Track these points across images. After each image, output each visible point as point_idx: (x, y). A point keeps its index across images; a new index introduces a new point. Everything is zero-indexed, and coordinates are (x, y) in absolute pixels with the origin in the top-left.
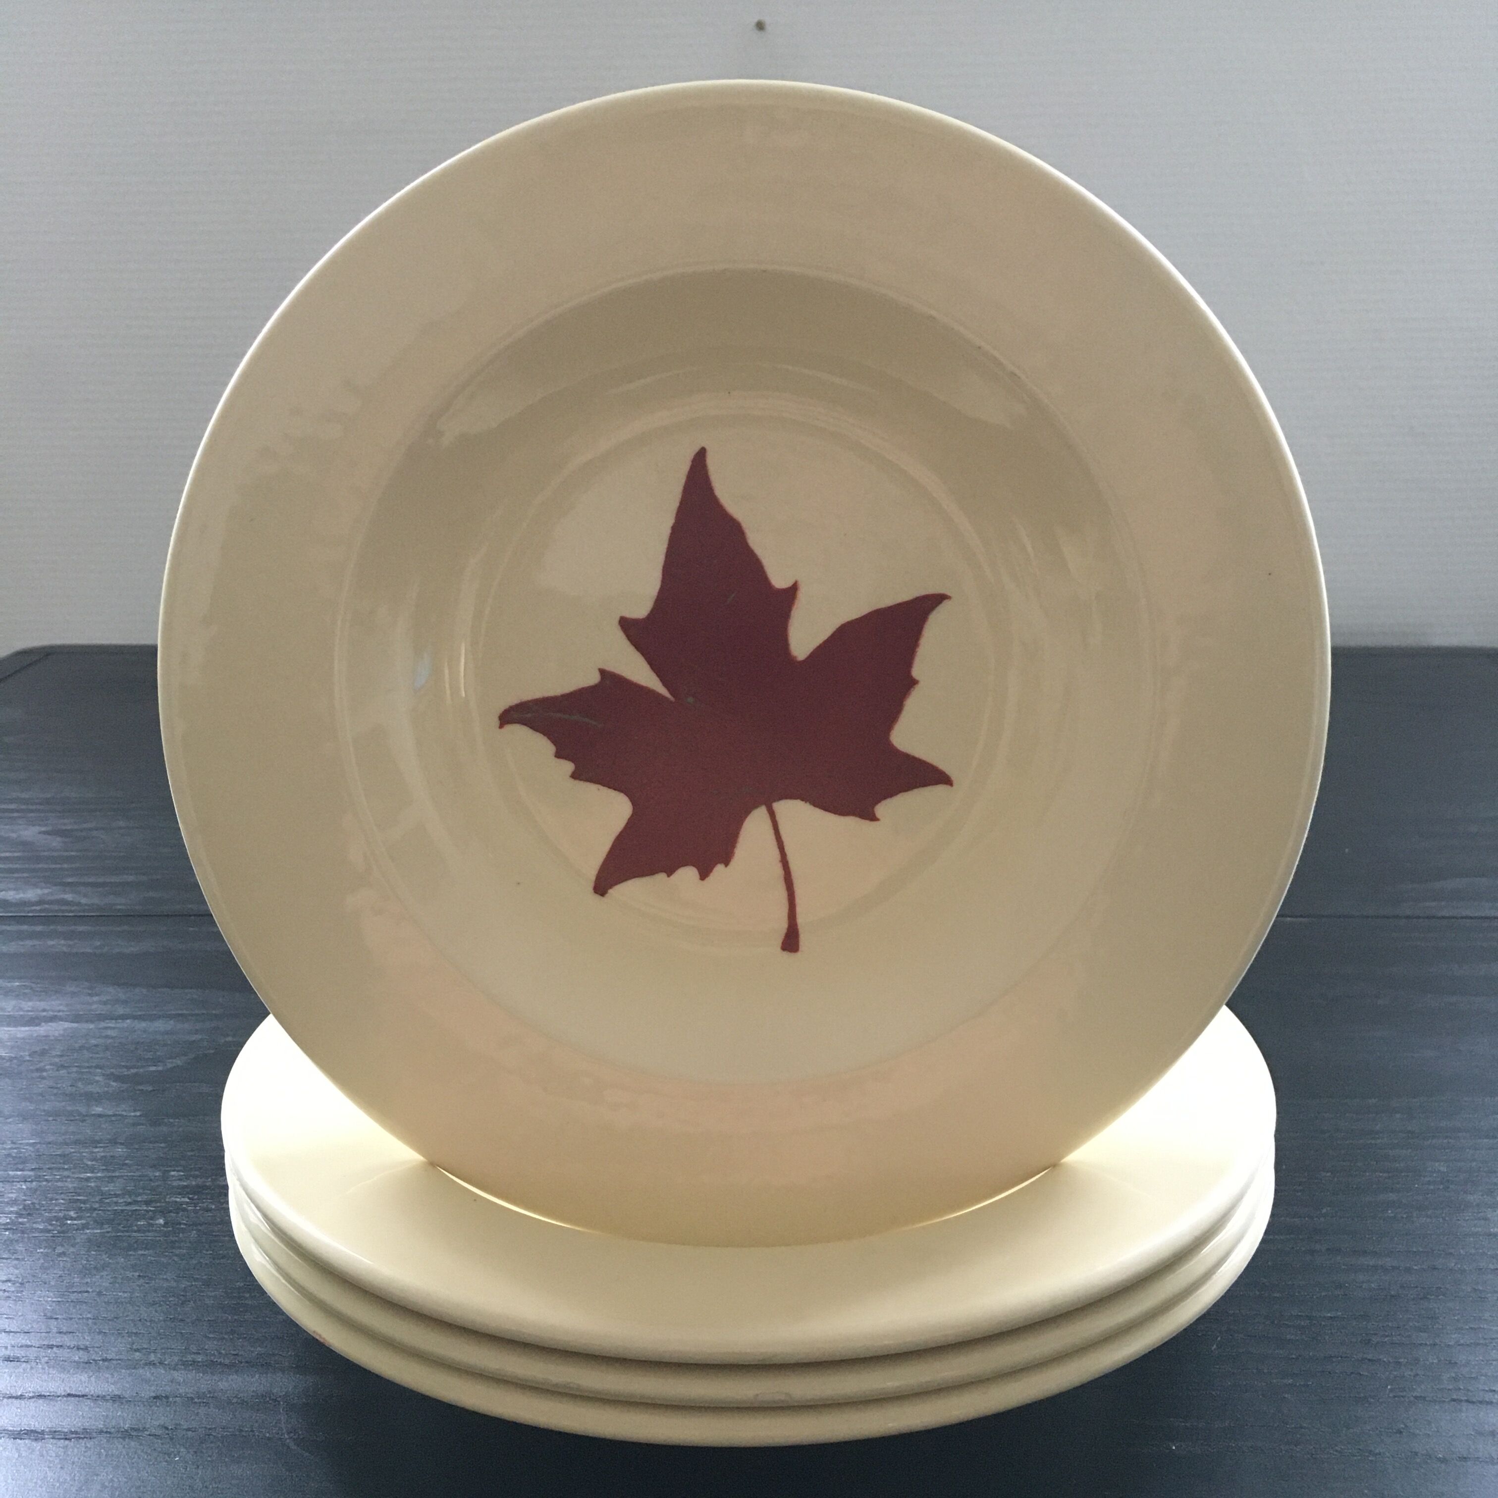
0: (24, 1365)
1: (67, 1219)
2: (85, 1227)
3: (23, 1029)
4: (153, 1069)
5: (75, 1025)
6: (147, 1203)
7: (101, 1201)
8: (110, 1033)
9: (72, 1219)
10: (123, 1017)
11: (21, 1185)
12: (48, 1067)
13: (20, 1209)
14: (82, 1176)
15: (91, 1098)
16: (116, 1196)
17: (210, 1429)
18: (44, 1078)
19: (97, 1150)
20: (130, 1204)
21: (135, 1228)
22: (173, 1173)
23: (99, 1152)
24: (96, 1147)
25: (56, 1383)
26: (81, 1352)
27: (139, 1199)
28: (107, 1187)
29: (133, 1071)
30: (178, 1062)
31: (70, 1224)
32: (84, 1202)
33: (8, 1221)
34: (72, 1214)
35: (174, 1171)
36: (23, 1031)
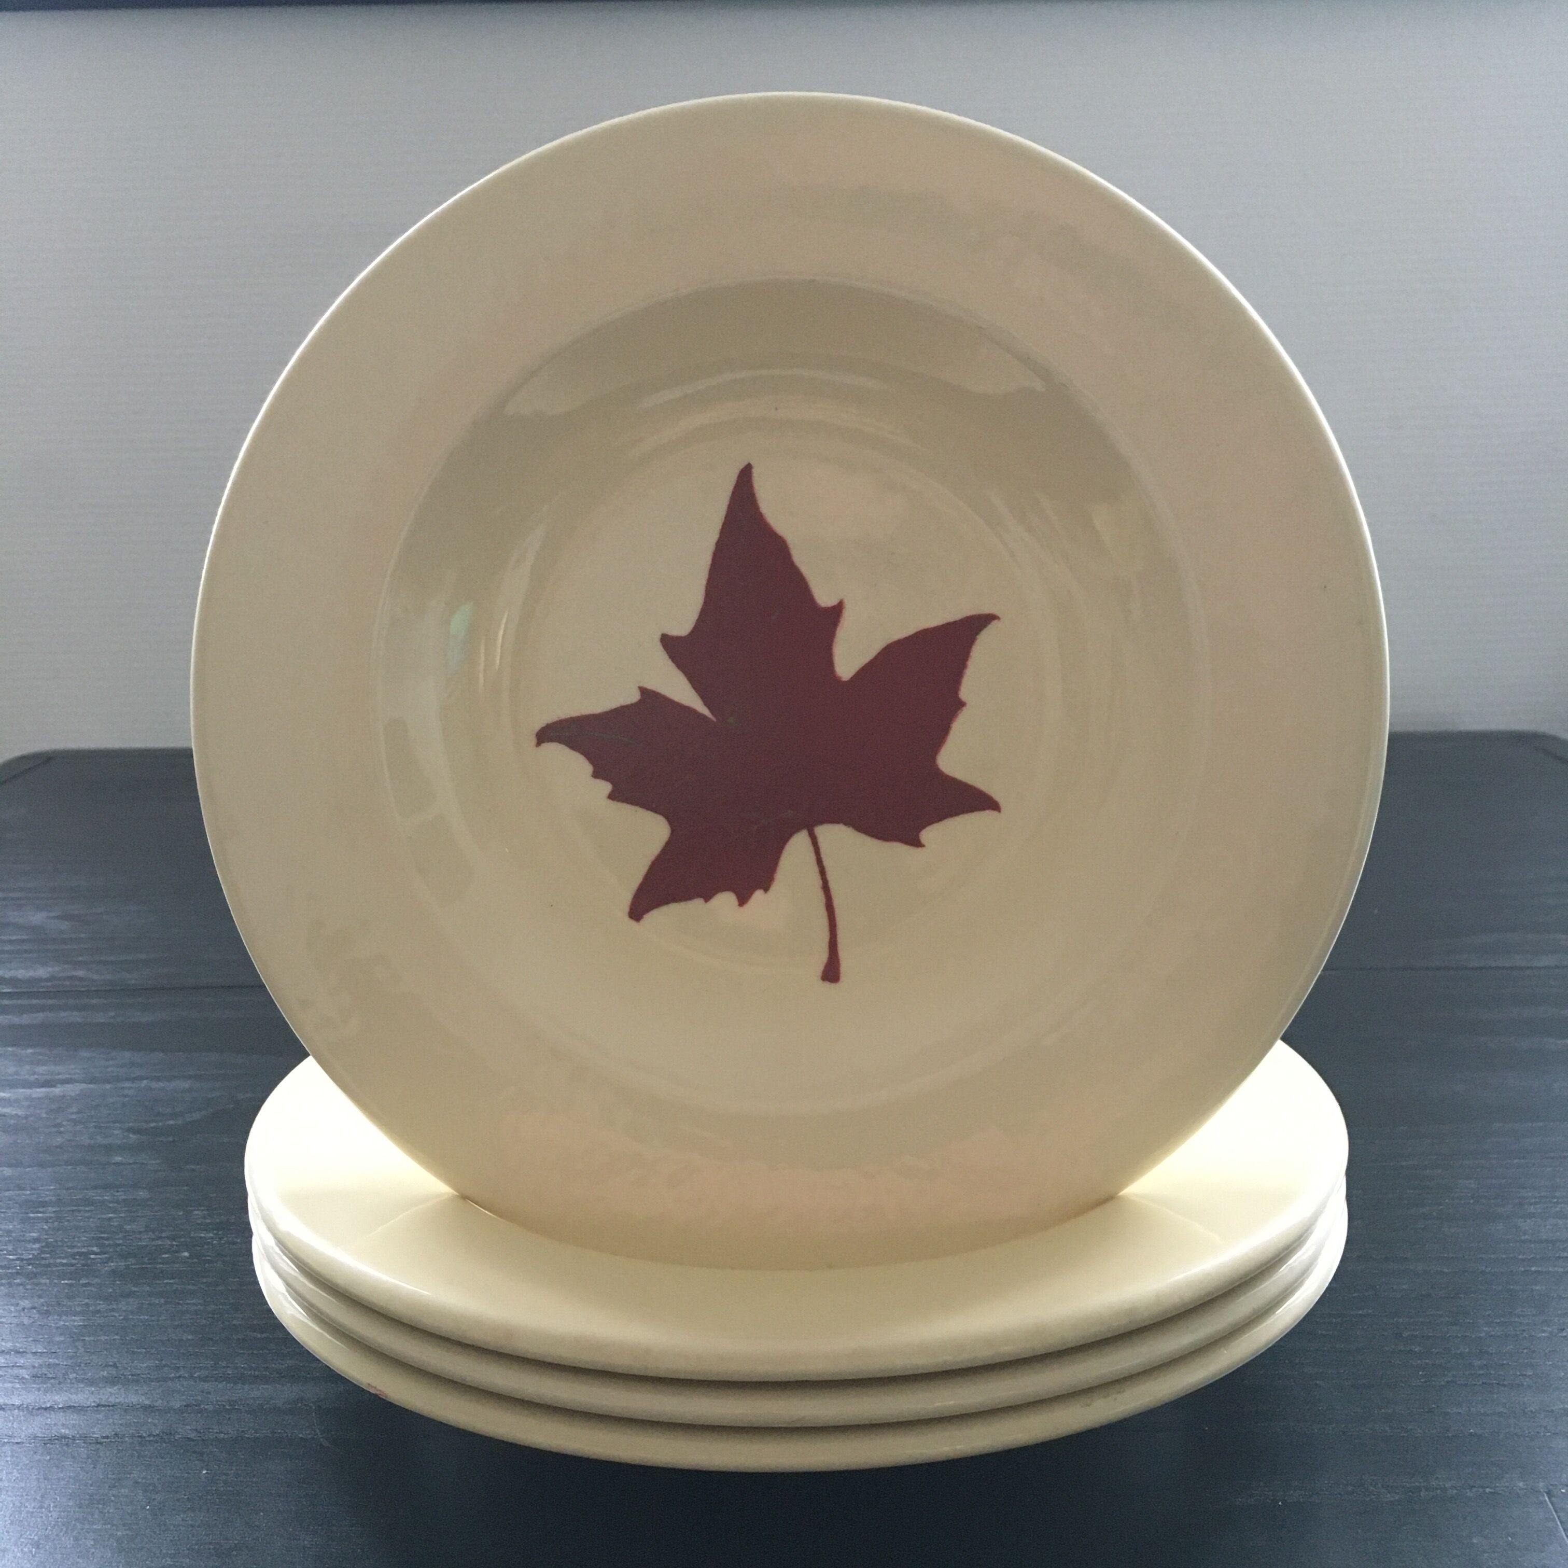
0: (52, 1381)
1: (91, 1254)
2: (109, 1260)
3: (38, 1090)
4: (171, 1122)
5: (91, 1086)
6: (173, 1238)
7: (124, 1238)
8: (126, 1092)
9: (96, 1254)
10: (141, 1078)
11: (43, 1226)
12: (64, 1123)
13: (42, 1247)
14: (104, 1216)
15: (109, 1149)
16: (140, 1232)
17: (243, 1431)
18: (61, 1133)
19: (118, 1194)
20: (153, 1240)
21: (160, 1261)
22: (196, 1212)
23: (121, 1196)
24: (118, 1192)
25: (84, 1396)
26: (110, 1368)
27: (163, 1235)
28: (129, 1225)
29: (153, 1125)
30: (197, 1116)
31: (93, 1259)
32: (107, 1239)
33: (31, 1256)
34: (95, 1249)
35: (198, 1210)
36: (39, 1092)
